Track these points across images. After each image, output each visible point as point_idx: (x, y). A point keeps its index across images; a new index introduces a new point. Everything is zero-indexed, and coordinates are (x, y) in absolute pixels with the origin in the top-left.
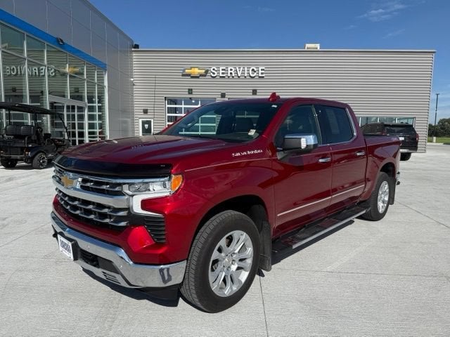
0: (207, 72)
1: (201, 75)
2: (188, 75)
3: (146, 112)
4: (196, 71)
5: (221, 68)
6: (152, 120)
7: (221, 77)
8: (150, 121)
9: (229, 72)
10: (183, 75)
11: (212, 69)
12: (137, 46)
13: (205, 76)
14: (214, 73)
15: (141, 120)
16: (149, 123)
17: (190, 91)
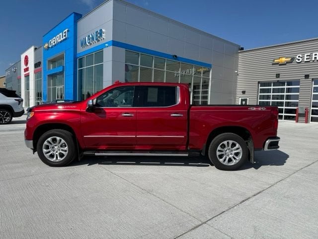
0: (293, 59)
1: (288, 62)
2: (277, 64)
3: (244, 92)
4: (284, 60)
5: (306, 55)
6: (248, 98)
7: (305, 62)
8: (246, 99)
9: (314, 56)
10: (273, 64)
11: (297, 57)
12: (242, 49)
13: (291, 62)
14: (299, 60)
15: (240, 99)
16: (246, 100)
17: (278, 76)
